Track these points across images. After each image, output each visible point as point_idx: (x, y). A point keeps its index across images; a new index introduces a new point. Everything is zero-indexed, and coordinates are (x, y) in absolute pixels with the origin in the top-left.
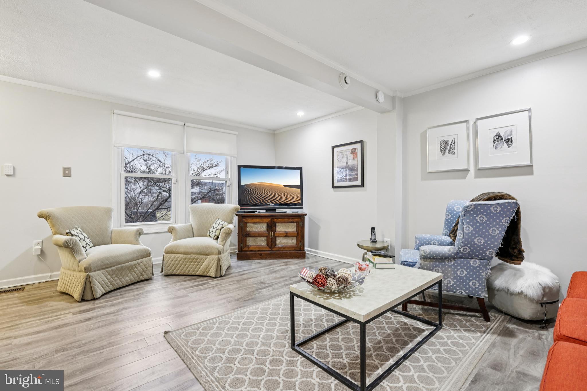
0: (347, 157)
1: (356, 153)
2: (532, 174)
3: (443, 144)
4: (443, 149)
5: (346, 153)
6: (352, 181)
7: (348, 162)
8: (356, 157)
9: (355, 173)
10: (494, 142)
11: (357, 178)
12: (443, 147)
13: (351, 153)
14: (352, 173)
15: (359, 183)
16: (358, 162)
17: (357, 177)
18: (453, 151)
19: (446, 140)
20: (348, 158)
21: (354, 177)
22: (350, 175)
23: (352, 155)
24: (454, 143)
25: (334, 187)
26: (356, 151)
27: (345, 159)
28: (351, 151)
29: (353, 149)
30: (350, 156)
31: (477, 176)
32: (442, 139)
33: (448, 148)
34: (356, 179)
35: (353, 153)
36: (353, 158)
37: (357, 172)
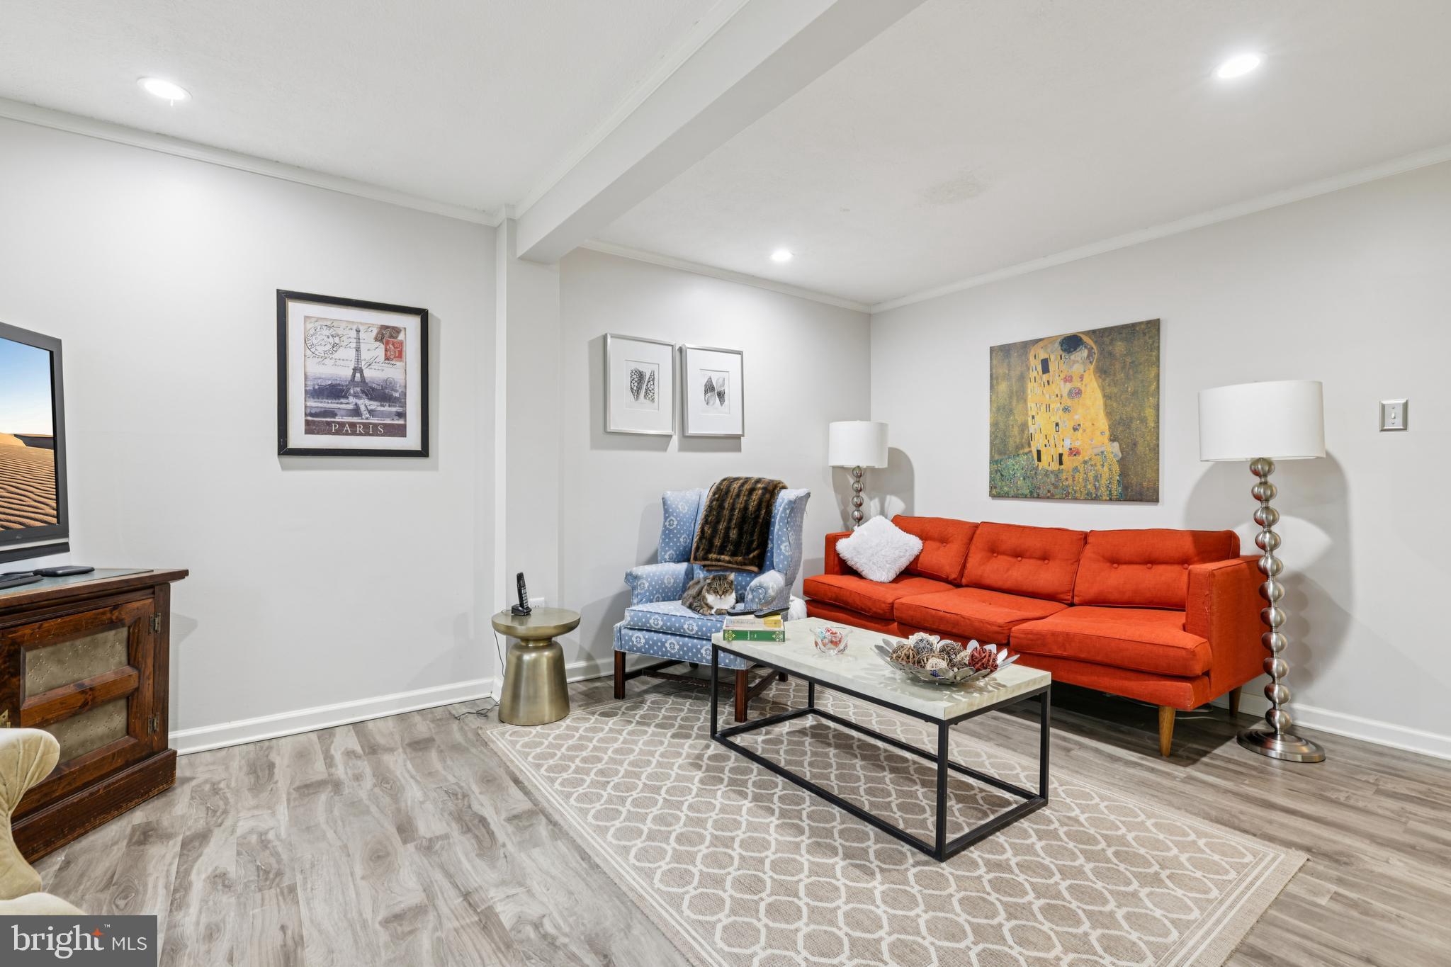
0: (358, 350)
1: (401, 343)
2: (738, 449)
3: (635, 376)
4: (635, 388)
5: (354, 334)
6: (382, 435)
7: (363, 365)
8: (400, 356)
9: (394, 409)
10: (706, 392)
11: (404, 426)
12: (636, 384)
13: (376, 340)
14: (382, 409)
15: (412, 441)
16: (407, 374)
17: (401, 422)
18: (651, 394)
19: (641, 370)
20: (365, 355)
21: (388, 421)
22: (371, 412)
23: (382, 346)
24: (653, 380)
25: (284, 450)
26: (401, 337)
27: (348, 354)
28: (375, 331)
29: (387, 327)
30: (374, 351)
31: (682, 448)
32: (633, 366)
33: (644, 387)
34: (400, 431)
35: (387, 343)
36: (387, 359)
37: (404, 405)
